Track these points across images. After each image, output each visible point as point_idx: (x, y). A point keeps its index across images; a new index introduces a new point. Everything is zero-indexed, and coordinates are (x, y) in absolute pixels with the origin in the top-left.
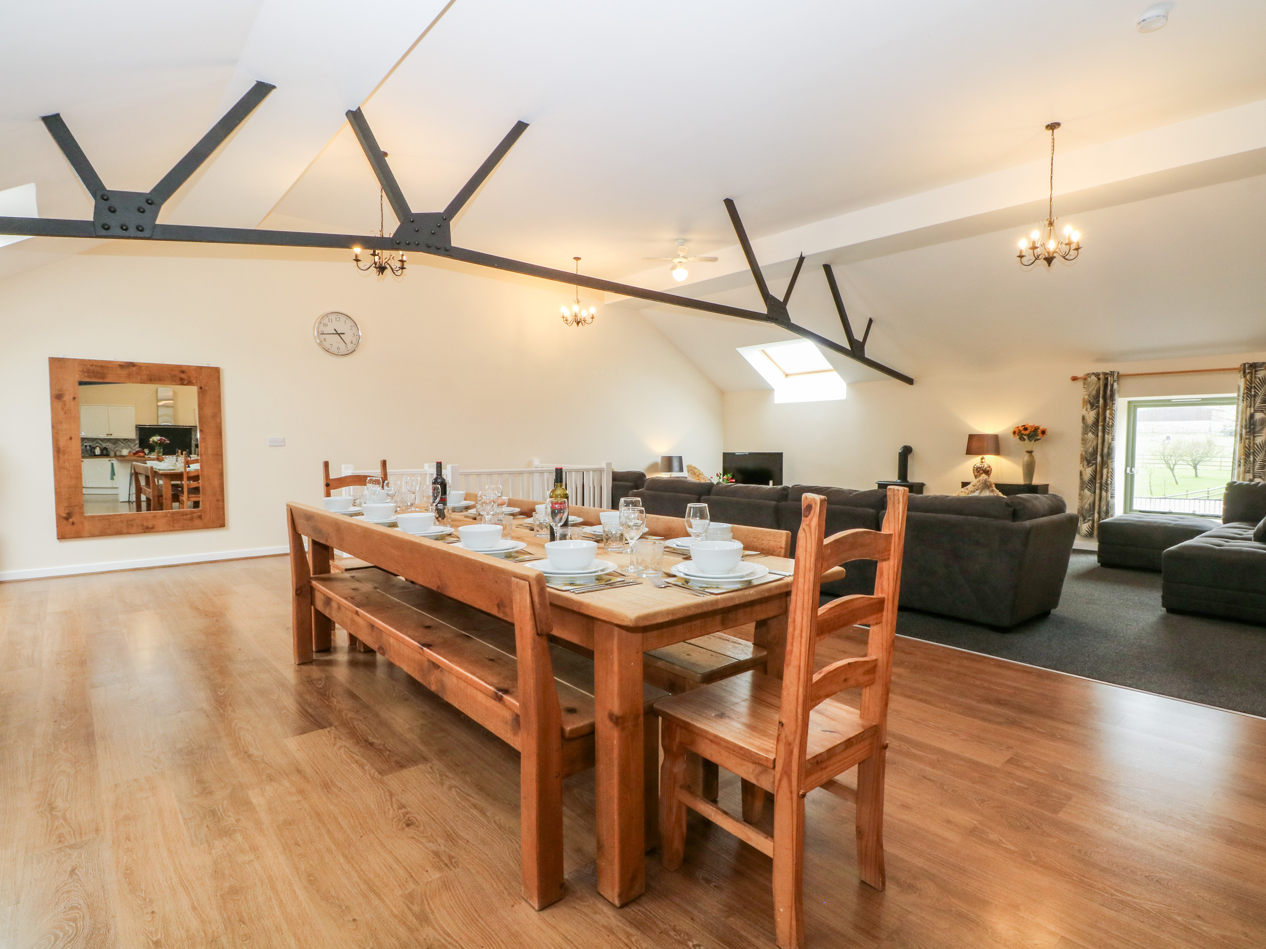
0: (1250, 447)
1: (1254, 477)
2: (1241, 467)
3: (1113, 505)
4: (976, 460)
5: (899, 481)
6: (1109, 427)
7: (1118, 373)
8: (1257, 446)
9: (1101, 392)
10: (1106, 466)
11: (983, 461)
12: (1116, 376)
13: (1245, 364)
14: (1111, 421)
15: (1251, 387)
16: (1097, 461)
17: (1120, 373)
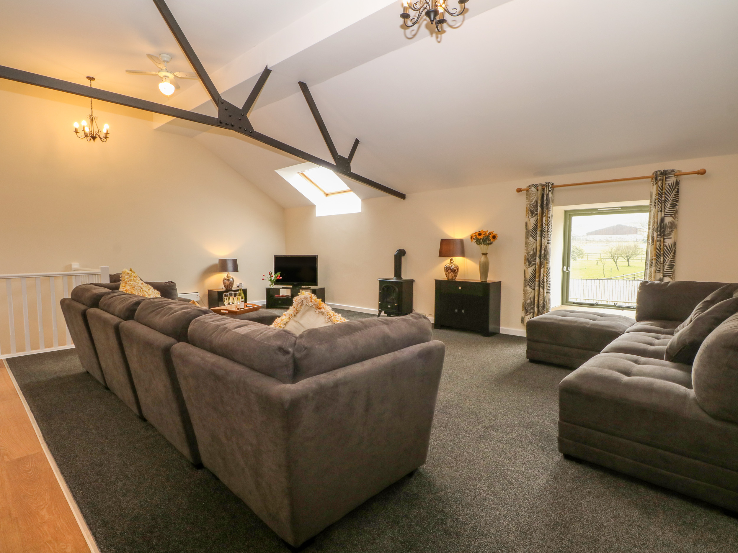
0: (660, 249)
1: (664, 276)
2: (653, 267)
3: (549, 300)
4: (446, 262)
5: (395, 278)
6: (545, 232)
7: (553, 184)
8: (667, 247)
9: (539, 201)
10: (543, 266)
11: (452, 262)
12: (550, 186)
13: (657, 172)
14: (546, 226)
15: (662, 194)
16: (536, 261)
17: (555, 184)
